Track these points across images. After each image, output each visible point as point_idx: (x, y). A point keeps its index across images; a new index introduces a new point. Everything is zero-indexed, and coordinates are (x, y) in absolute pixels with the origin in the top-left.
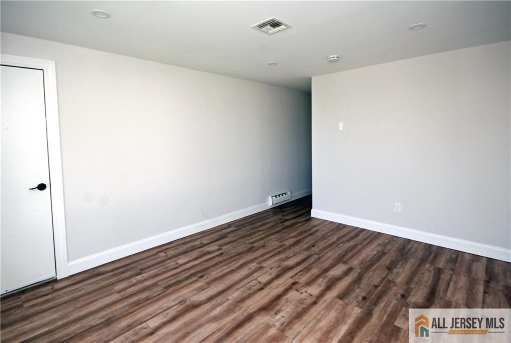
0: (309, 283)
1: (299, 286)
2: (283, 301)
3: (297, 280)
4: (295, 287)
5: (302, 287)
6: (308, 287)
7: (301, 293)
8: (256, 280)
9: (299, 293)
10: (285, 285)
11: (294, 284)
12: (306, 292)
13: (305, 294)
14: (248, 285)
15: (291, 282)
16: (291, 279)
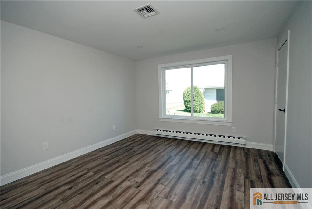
0: (129, 188)
1: (135, 185)
2: (145, 176)
3: (136, 189)
4: (138, 184)
5: (133, 185)
6: (129, 185)
7: (135, 181)
8: (165, 185)
9: (136, 181)
10: (145, 184)
11: (139, 186)
12: (131, 182)
13: (132, 181)
14: (169, 181)
15: (141, 187)
16: (140, 189)
